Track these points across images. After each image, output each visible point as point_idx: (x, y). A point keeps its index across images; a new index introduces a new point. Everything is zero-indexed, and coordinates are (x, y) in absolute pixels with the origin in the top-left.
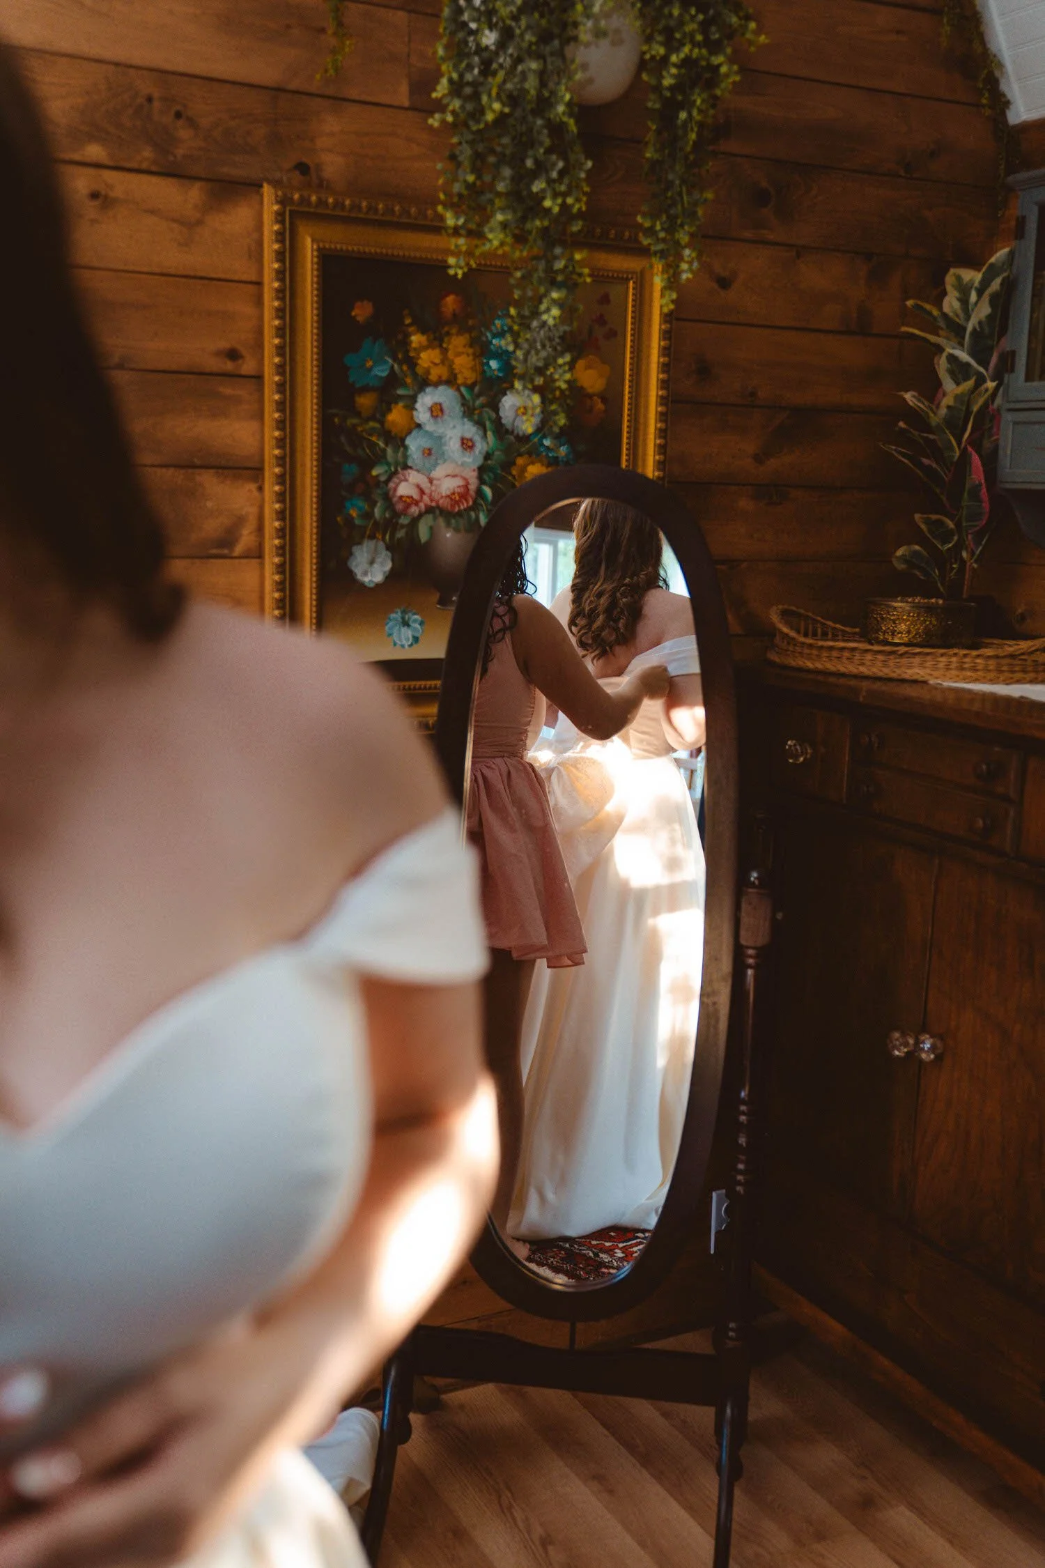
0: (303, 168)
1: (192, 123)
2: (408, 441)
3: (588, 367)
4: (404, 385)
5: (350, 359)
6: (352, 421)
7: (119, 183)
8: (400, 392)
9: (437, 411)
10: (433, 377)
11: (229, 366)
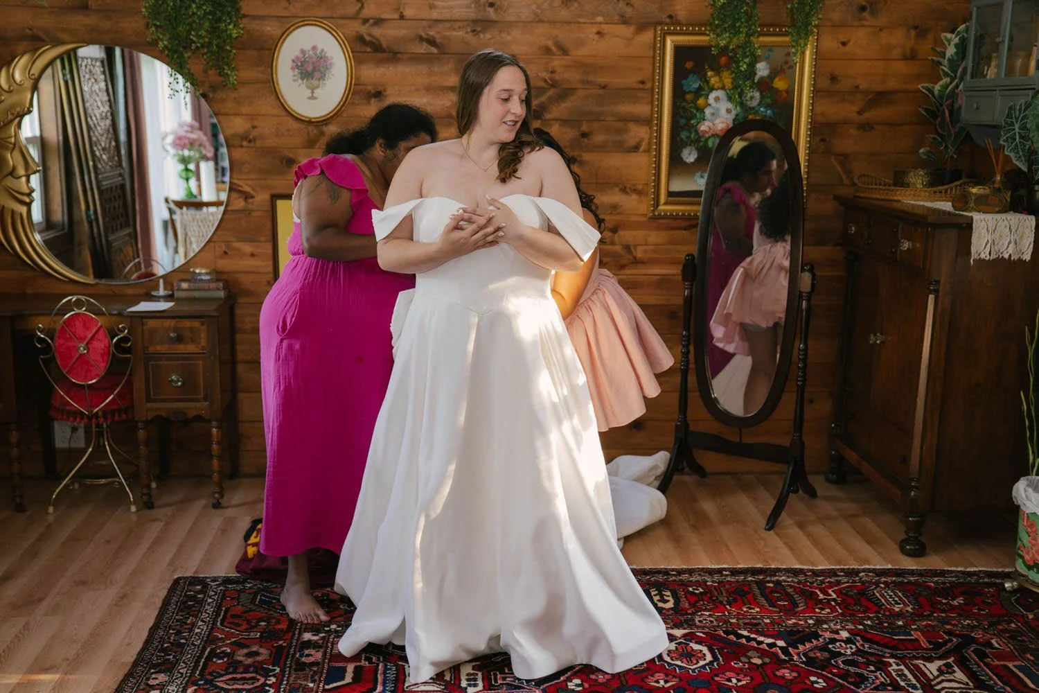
0: (670, 17)
1: (632, 6)
2: (705, 110)
3: (780, 80)
4: (704, 90)
5: (684, 82)
6: (684, 104)
7: (605, 28)
8: (703, 93)
9: (717, 99)
10: (716, 87)
11: (641, 86)
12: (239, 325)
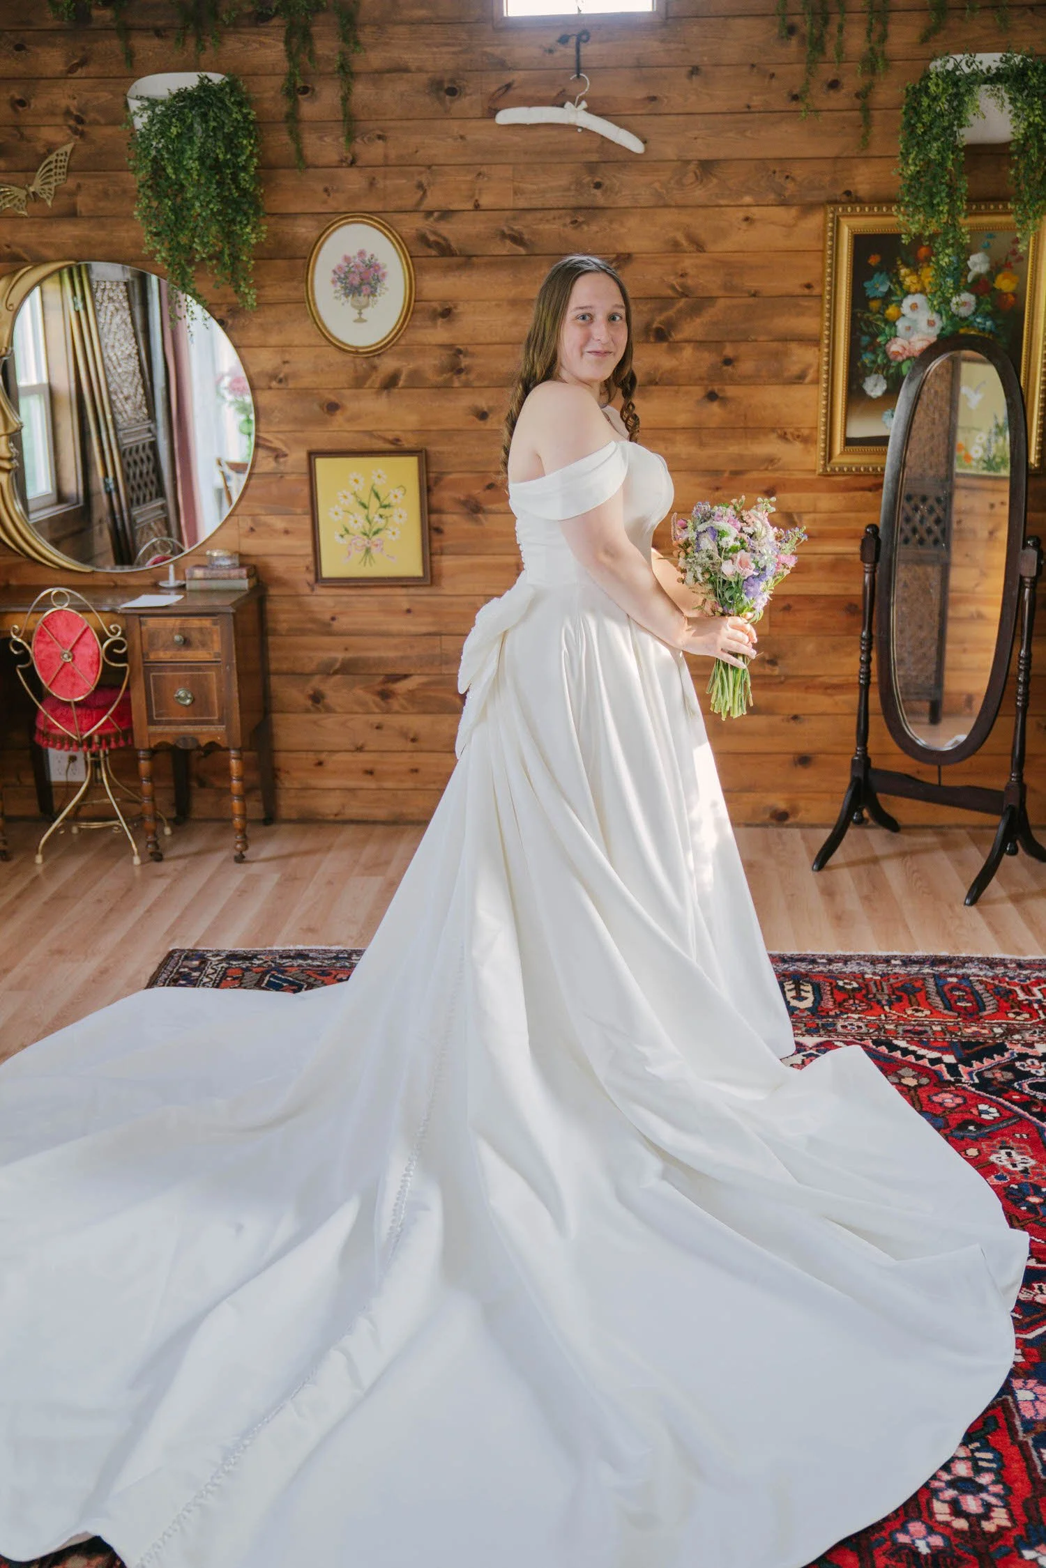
0: (848, 193)
1: (793, 179)
2: (897, 323)
3: (1004, 278)
4: (896, 295)
5: (867, 284)
6: (867, 315)
7: (756, 212)
8: (894, 298)
9: (914, 307)
10: (913, 289)
11: (806, 291)
12: (271, 625)
